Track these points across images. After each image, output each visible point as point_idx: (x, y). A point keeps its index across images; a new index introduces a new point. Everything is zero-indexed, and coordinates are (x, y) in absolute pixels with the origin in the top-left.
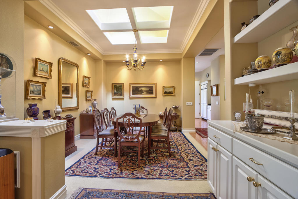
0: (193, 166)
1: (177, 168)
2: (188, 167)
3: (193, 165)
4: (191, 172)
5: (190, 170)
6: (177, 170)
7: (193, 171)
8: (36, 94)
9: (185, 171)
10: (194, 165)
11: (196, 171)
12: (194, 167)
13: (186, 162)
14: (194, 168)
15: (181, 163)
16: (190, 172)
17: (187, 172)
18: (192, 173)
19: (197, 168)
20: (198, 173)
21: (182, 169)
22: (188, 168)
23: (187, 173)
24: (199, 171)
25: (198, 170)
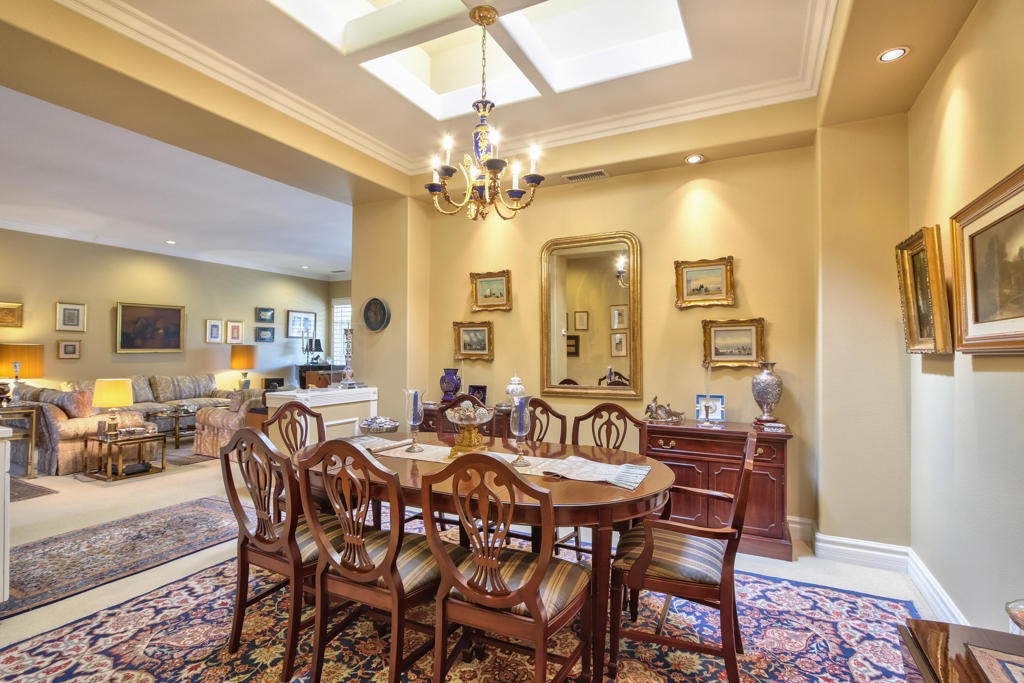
0: (81, 669)
1: (153, 626)
2: (106, 653)
3: (86, 674)
4: (86, 641)
5: (91, 645)
6: (145, 621)
7: (78, 649)
8: (476, 349)
9: (110, 631)
10: (79, 674)
11: (60, 653)
12: (78, 665)
13: (135, 668)
14: (74, 661)
15: (150, 651)
16: (89, 637)
17: (102, 632)
18: (76, 641)
19: (60, 667)
20: (51, 650)
21: (130, 634)
22: (104, 648)
23: (97, 631)
24: (48, 660)
25: (53, 662)
